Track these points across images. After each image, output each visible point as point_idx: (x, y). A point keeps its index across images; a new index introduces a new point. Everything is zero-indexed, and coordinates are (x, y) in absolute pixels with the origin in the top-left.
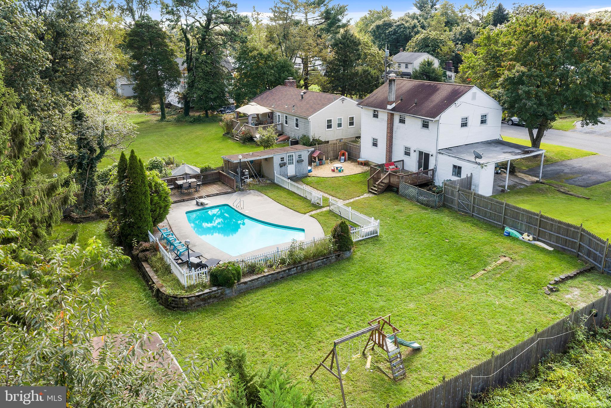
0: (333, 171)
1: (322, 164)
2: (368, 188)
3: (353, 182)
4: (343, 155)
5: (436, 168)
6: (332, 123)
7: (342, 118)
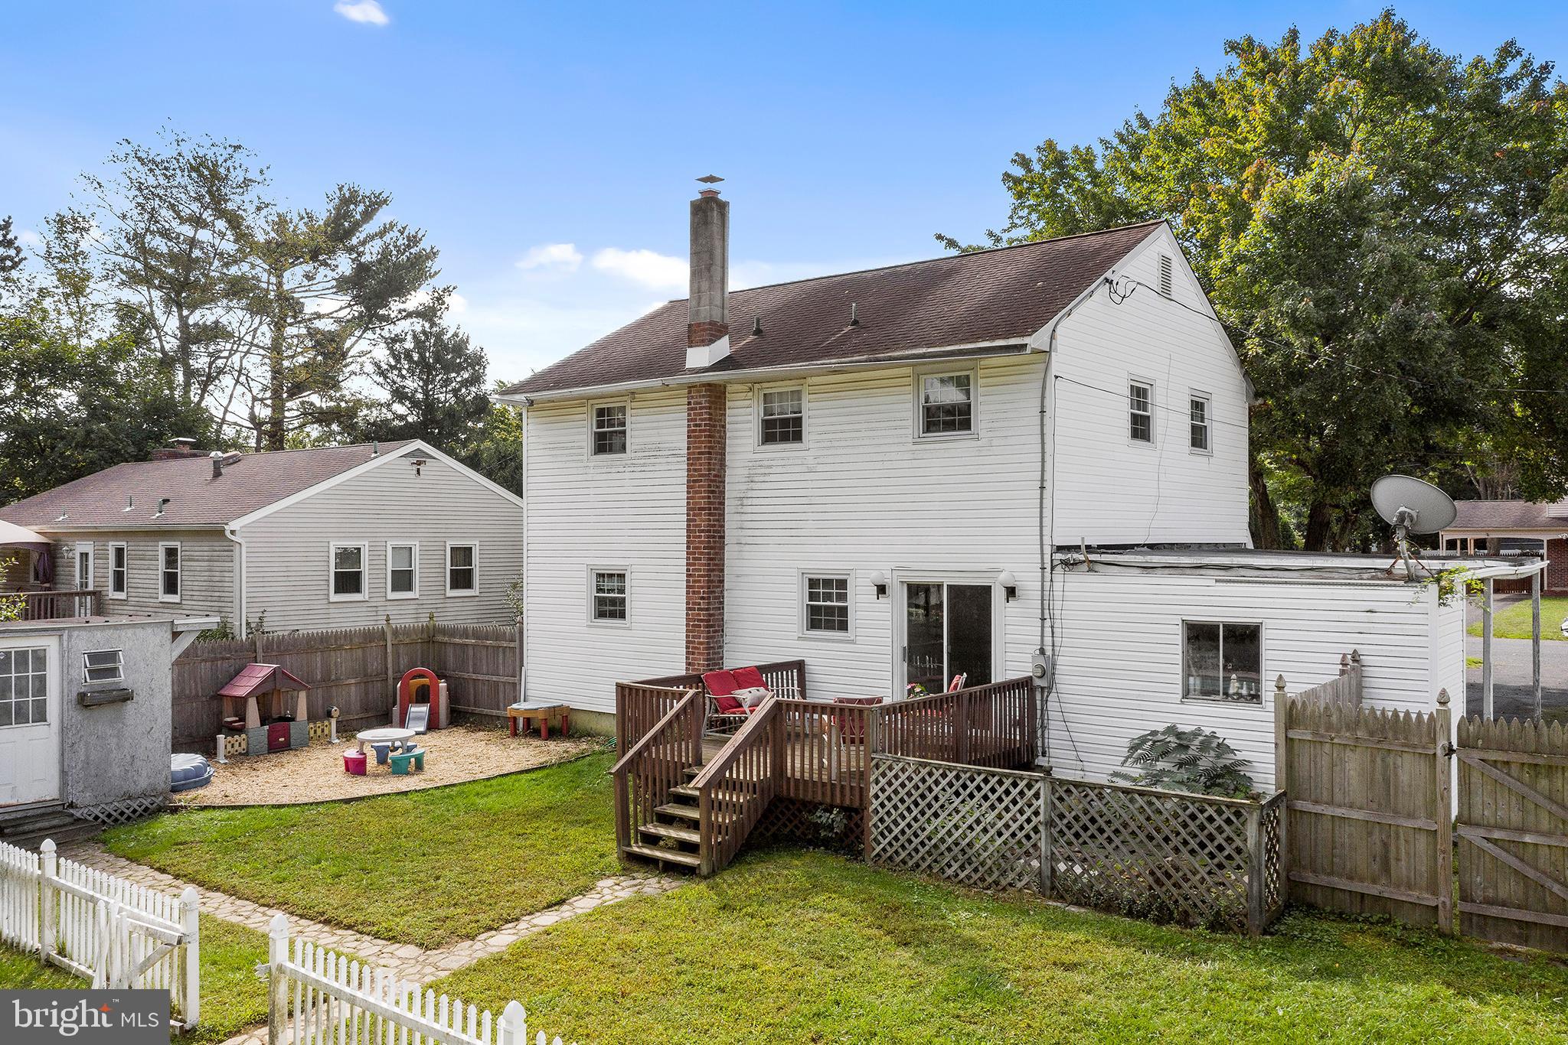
0: (356, 767)
1: (286, 747)
2: (624, 837)
3: (493, 820)
4: (423, 695)
5: (1048, 671)
6: (365, 568)
7: (416, 544)
